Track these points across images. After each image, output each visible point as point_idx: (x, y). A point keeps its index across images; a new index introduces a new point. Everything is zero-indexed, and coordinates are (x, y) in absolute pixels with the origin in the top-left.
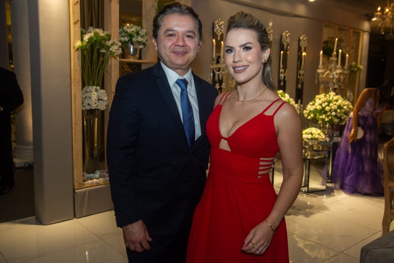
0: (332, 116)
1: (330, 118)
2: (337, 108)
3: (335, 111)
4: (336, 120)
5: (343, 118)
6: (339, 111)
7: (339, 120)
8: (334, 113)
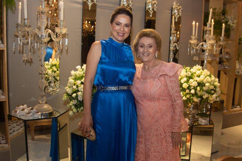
0: (190, 94)
1: (188, 96)
2: (197, 85)
3: (195, 88)
4: (196, 100)
5: (204, 97)
6: (198, 88)
7: (200, 99)
8: (193, 91)
